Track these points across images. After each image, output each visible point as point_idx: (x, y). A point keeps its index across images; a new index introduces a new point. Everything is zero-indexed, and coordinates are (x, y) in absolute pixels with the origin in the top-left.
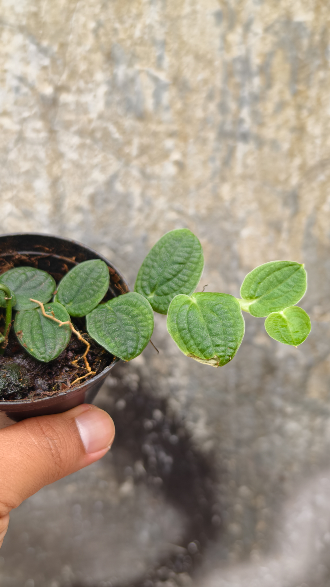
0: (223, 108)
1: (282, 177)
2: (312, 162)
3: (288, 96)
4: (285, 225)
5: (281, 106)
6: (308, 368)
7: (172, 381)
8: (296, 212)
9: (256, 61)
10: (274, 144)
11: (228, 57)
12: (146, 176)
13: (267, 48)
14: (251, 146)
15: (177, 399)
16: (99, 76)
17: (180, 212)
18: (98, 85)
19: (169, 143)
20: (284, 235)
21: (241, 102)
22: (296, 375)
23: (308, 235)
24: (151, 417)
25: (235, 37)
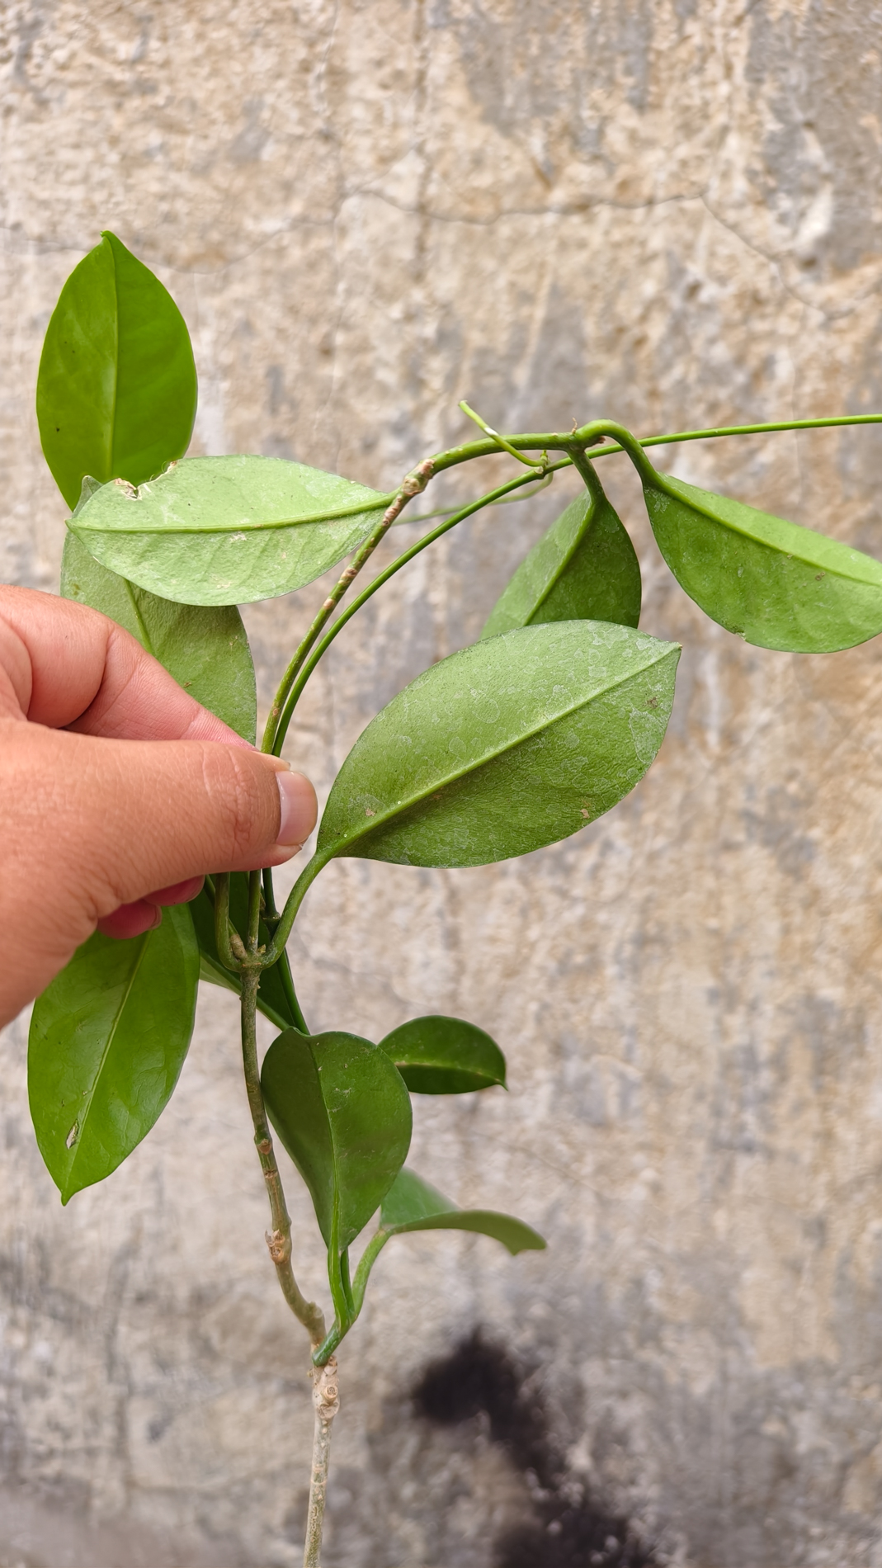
0: (717, 1112)
1: (803, 1197)
2: (845, 1177)
3: (809, 1093)
4: (807, 1264)
5: (800, 1107)
6: (844, 1467)
7: (634, 1492)
8: (823, 1245)
9: (765, 1050)
10: (793, 1157)
11: (727, 1045)
12: (604, 1203)
13: (779, 1032)
14: (758, 1158)
15: (642, 1518)
16: (541, 1073)
17: (654, 1250)
18: (538, 1084)
19: (639, 1158)
20: (806, 1278)
21: (743, 1103)
22: (826, 1478)
23: (842, 1277)
24: (601, 1547)
25: (736, 1021)
